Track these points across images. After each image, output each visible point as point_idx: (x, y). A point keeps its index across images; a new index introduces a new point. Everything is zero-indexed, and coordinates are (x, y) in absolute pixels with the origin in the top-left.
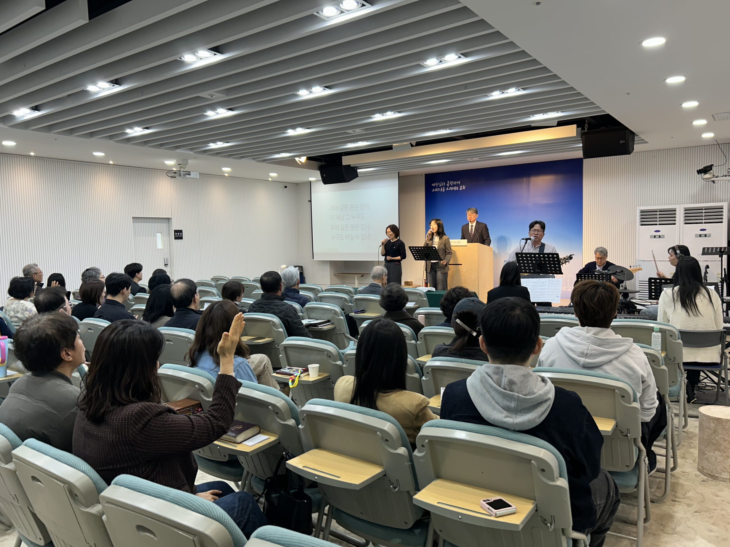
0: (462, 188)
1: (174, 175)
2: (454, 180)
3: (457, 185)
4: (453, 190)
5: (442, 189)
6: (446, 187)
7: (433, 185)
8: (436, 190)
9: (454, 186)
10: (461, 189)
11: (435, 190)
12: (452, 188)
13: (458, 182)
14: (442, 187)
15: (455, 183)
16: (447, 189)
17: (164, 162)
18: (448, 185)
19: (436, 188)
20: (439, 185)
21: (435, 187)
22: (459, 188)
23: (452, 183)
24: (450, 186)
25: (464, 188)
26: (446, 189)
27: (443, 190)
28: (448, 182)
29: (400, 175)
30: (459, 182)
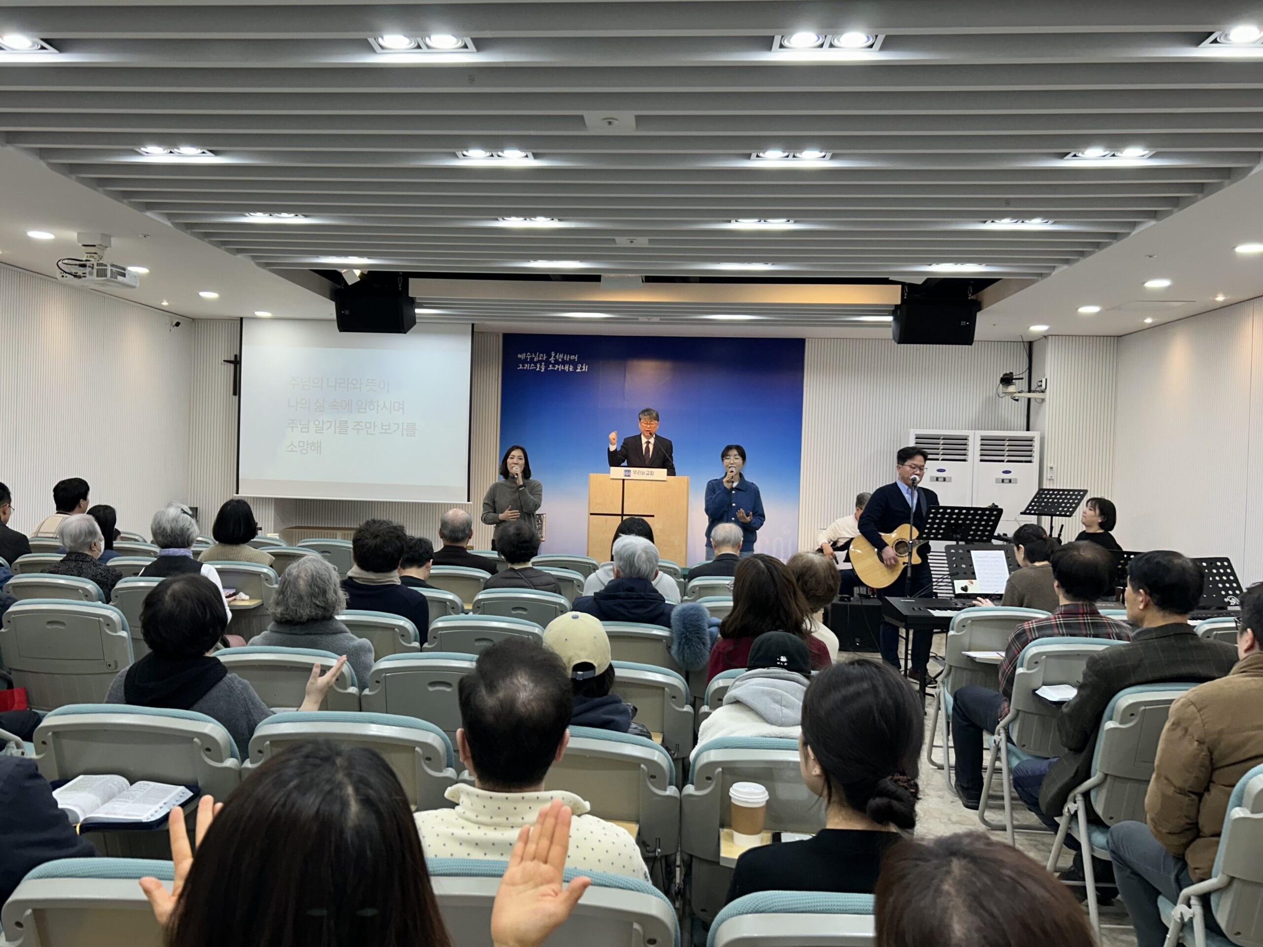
0: (581, 369)
1: (80, 270)
2: (565, 353)
3: (571, 362)
4: (564, 370)
5: (538, 366)
6: (547, 363)
7: (519, 356)
8: (527, 366)
9: (564, 363)
10: (578, 370)
11: (523, 366)
12: (561, 367)
13: (572, 357)
14: (540, 362)
15: (567, 358)
16: (551, 367)
17: (26, 233)
18: (552, 359)
19: (527, 363)
20: (532, 359)
21: (525, 361)
22: (575, 368)
23: (560, 357)
24: (557, 362)
25: (585, 368)
26: (547, 366)
27: (540, 368)
28: (553, 354)
29: (475, 330)
30: (575, 358)
